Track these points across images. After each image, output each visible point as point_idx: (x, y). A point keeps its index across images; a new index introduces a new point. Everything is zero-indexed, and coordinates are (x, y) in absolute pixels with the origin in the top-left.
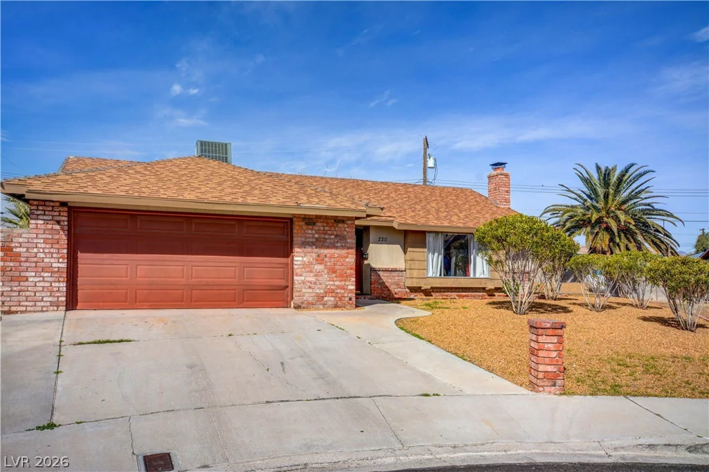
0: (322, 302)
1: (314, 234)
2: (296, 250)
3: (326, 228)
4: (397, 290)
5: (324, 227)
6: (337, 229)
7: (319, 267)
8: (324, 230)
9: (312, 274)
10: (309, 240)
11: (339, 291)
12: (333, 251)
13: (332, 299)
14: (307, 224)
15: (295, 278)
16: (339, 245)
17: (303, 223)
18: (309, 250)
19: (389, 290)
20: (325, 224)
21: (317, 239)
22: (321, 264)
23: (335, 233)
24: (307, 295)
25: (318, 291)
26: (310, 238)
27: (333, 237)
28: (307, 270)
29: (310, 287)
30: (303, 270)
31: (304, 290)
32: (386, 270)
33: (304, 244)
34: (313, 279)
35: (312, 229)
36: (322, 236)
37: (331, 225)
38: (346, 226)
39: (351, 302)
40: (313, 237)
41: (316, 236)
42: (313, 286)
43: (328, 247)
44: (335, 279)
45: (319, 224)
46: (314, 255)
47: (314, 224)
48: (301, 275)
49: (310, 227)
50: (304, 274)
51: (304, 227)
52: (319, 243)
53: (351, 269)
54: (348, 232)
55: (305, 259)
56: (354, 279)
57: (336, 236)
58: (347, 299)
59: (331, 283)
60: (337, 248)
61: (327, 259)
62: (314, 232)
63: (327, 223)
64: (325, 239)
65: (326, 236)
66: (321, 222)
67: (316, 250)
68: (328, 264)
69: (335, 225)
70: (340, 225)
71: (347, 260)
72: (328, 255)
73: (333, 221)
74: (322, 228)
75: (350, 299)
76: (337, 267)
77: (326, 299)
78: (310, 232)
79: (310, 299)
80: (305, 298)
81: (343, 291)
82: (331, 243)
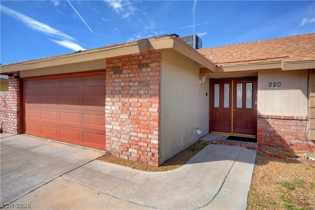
0: (127, 153)
1: (120, 82)
2: (107, 99)
3: (131, 75)
4: (293, 142)
5: (129, 74)
6: (140, 75)
7: (124, 117)
8: (129, 77)
9: (118, 124)
10: (117, 89)
11: (141, 144)
12: (136, 100)
13: (136, 151)
14: (115, 73)
15: (107, 126)
16: (142, 92)
17: (112, 73)
18: (117, 99)
19: (281, 140)
20: (130, 71)
21: (122, 87)
22: (126, 113)
23: (139, 79)
24: (114, 143)
25: (123, 141)
26: (117, 87)
27: (137, 84)
28: (114, 119)
29: (116, 136)
30: (111, 119)
31: (112, 139)
32: (277, 118)
33: (113, 94)
34: (118, 128)
35: (119, 78)
36: (127, 84)
37: (135, 70)
38: (149, 70)
39: (153, 158)
40: (120, 86)
41: (122, 84)
42: (118, 135)
43: (132, 96)
44: (138, 130)
45: (124, 72)
46: (120, 104)
47: (121, 72)
48: (110, 124)
49: (118, 76)
50: (112, 123)
51: (113, 76)
52: (125, 92)
53: (154, 120)
54: (151, 77)
55: (113, 108)
56: (156, 133)
57: (140, 82)
58: (150, 154)
59: (135, 134)
60: (140, 96)
61: (131, 109)
62: (120, 80)
63: (132, 69)
64: (130, 87)
65: (131, 84)
66: (126, 69)
67: (122, 99)
68: (132, 113)
69: (139, 70)
70: (144, 70)
71: (150, 110)
72: (132, 104)
73: (137, 66)
74: (127, 75)
75: (153, 155)
76: (140, 117)
77: (130, 150)
78: (117, 80)
79: (118, 148)
80: (113, 146)
81: (145, 145)
82: (134, 90)
